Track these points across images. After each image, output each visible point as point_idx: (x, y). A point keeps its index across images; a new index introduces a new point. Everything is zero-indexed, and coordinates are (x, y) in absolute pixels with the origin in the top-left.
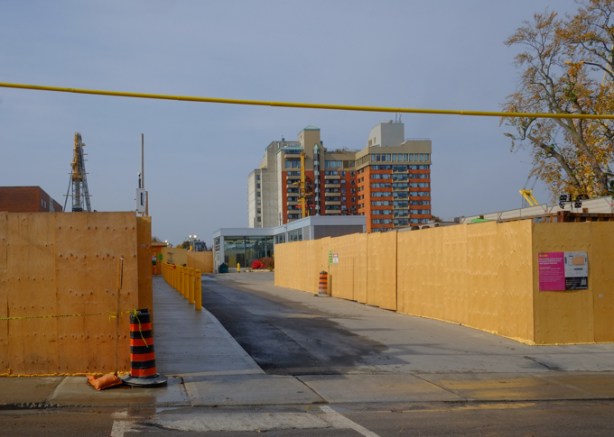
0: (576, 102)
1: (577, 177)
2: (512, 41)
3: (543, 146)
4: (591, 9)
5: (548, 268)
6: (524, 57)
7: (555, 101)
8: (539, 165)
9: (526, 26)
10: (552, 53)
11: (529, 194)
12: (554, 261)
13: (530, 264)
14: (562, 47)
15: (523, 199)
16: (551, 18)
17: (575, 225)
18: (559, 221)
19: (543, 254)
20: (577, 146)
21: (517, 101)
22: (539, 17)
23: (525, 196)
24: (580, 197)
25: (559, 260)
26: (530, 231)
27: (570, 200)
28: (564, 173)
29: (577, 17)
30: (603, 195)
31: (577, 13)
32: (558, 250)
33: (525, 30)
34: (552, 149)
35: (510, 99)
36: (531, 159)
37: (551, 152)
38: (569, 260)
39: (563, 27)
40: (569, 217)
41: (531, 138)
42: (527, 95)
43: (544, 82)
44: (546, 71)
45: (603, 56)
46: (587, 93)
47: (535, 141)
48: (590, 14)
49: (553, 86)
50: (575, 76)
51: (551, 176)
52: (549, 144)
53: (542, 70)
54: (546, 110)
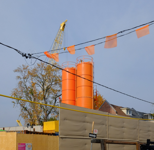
0: (33, 95)
1: (32, 118)
2: (16, 71)
3: (23, 107)
4: (38, 68)
5: (21, 148)
6: (19, 77)
7: (27, 93)
8: (22, 113)
9: (20, 67)
10: (27, 78)
11: (19, 122)
12: (23, 146)
13: (16, 147)
14: (30, 77)
15: (17, 123)
16: (27, 67)
17: (29, 135)
18: (25, 133)
19: (19, 144)
20: (33, 108)
21: (16, 91)
22: (24, 66)
23: (18, 123)
24: (33, 125)
25: (24, 146)
26: (16, 136)
27: (30, 126)
28: (29, 116)
29: (34, 69)
30: (39, 125)
31: (34, 68)
32: (24, 143)
33: (20, 69)
34: (26, 108)
35: (14, 90)
36: (20, 111)
37: (26, 109)
38: (27, 146)
39: (30, 71)
40: (27, 132)
41: (20, 104)
42: (19, 90)
43: (24, 87)
44: (25, 83)
45: (40, 83)
46: (36, 93)
47: (21, 105)
48: (37, 69)
49: (27, 89)
50: (33, 87)
51: (25, 117)
52: (25, 107)
53: (24, 83)
54: (25, 96)
